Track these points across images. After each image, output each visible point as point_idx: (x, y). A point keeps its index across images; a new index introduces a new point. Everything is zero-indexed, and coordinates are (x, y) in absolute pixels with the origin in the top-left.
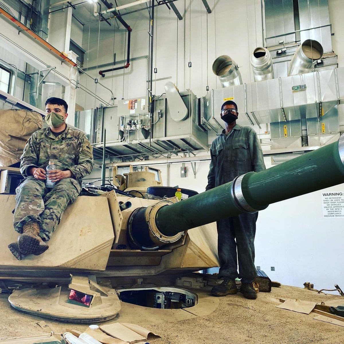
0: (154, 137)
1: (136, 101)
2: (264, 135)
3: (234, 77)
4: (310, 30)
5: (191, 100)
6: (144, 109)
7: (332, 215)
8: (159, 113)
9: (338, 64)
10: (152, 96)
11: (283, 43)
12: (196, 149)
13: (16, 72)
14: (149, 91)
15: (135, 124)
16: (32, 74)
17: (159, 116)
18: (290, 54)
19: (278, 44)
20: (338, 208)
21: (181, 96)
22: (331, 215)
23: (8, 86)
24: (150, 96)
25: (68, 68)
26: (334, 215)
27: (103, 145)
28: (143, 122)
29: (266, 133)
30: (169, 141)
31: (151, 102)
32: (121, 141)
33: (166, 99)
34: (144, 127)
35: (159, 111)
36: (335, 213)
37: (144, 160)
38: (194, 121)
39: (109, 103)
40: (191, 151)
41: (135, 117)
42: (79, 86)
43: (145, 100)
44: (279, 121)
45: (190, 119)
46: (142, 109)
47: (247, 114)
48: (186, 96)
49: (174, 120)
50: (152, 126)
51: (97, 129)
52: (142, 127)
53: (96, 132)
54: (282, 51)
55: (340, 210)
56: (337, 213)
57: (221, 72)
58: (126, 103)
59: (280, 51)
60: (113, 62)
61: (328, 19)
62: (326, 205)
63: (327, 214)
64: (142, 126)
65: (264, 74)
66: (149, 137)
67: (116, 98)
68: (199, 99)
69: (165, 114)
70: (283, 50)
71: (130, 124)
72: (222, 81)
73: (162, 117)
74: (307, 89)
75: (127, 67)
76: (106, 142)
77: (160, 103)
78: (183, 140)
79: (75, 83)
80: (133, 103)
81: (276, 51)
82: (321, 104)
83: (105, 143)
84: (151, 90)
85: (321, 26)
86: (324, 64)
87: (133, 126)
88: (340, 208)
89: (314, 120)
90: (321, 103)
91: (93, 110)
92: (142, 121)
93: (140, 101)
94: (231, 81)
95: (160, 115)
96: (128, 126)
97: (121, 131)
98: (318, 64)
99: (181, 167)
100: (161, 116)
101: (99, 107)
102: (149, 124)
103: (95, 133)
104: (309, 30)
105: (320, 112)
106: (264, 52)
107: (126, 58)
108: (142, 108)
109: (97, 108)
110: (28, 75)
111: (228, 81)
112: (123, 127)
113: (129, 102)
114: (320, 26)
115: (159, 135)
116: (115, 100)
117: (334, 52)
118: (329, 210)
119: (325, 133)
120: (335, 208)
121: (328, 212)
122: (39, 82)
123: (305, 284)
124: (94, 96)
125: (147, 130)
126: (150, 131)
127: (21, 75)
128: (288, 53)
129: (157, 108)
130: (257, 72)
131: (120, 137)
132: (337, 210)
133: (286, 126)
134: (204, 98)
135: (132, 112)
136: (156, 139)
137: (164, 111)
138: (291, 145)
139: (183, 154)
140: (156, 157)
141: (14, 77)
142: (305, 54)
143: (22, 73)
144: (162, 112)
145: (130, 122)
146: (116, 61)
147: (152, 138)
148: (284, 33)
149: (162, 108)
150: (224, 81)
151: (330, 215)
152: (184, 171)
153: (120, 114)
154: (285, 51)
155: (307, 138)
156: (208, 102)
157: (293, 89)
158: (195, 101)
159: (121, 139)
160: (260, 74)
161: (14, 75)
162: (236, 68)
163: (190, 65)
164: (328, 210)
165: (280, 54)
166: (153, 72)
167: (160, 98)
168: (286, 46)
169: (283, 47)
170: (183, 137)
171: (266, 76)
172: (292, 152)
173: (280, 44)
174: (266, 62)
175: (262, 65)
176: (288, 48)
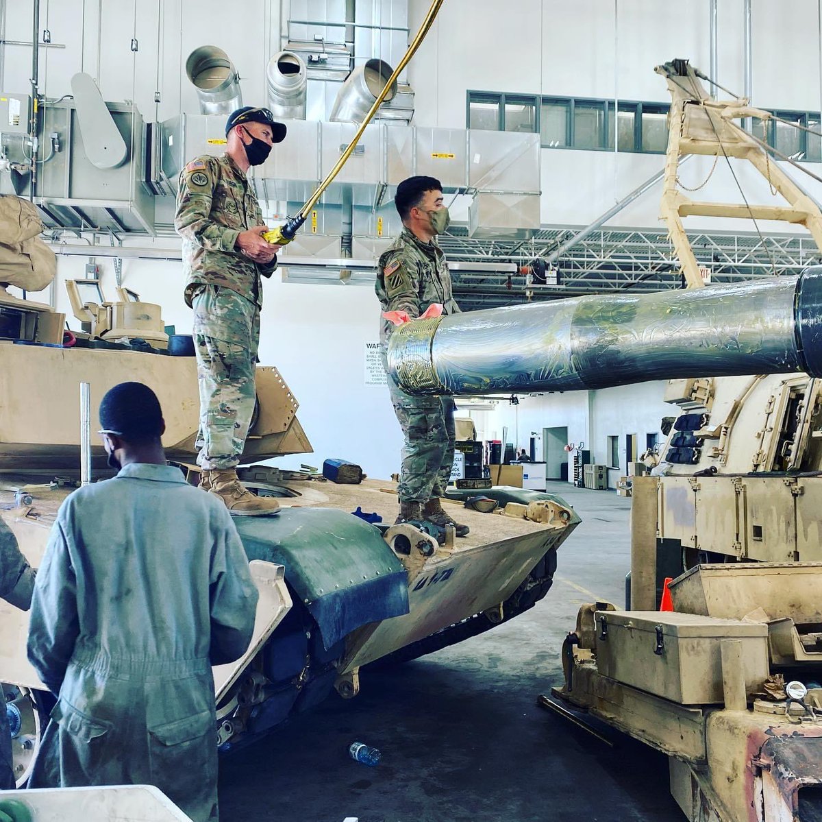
0: (40, 194)
3: (230, 97)
4: (373, 29)
5: (134, 124)
6: (17, 123)
7: (379, 381)
8: (54, 139)
9: (414, 110)
10: (39, 96)
11: (321, 40)
12: (128, 230)
14: (34, 85)
17: (54, 147)
18: (333, 67)
19: (312, 39)
22: (377, 381)
24: (35, 97)
26: (381, 381)
29: (276, 217)
30: (76, 208)
31: (36, 111)
33: (73, 110)
34: (17, 166)
35: (55, 136)
36: (383, 378)
38: (138, 174)
40: (116, 232)
43: (19, 102)
46: (12, 124)
47: (253, 180)
48: (122, 113)
49: (94, 166)
50: (37, 167)
52: (12, 167)
54: (319, 57)
59: (315, 58)
61: (405, 17)
62: (369, 364)
63: (370, 381)
64: (11, 165)
68: (149, 126)
69: (68, 144)
70: (323, 56)
72: (202, 97)
73: (61, 150)
74: (366, 155)
77: (55, 117)
78: (109, 210)
81: (309, 55)
82: (385, 188)
85: (394, 27)
89: (367, 209)
90: (387, 186)
92: (6, 149)
93: (4, 102)
94: (223, 103)
95: (57, 146)
99: (87, 265)
100: (59, 148)
104: (371, 27)
105: (379, 199)
106: (298, 64)
108: (11, 120)
111: (216, 102)
114: (391, 27)
115: (54, 192)
117: (409, 85)
118: (375, 373)
119: (382, 236)
121: (373, 376)
123: (393, 476)
125: (22, 174)
126: (33, 180)
128: (330, 64)
129: (49, 127)
130: (277, 98)
133: (315, 212)
134: (161, 126)
136: (44, 199)
137: (67, 137)
138: (323, 249)
139: (92, 235)
142: (368, 87)
144: (61, 138)
148: (325, 20)
149: (60, 130)
150: (209, 99)
151: (374, 381)
152: (93, 274)
154: (324, 59)
155: (351, 240)
156: (171, 138)
158: (139, 125)
160: (282, 104)
162: (236, 79)
163: (134, 47)
164: (373, 374)
165: (315, 62)
166: (41, 40)
167: (57, 106)
168: (327, 50)
169: (321, 49)
170: (112, 205)
171: (292, 110)
172: (325, 265)
173: (316, 40)
174: (298, 84)
175: (290, 89)
176: (331, 56)
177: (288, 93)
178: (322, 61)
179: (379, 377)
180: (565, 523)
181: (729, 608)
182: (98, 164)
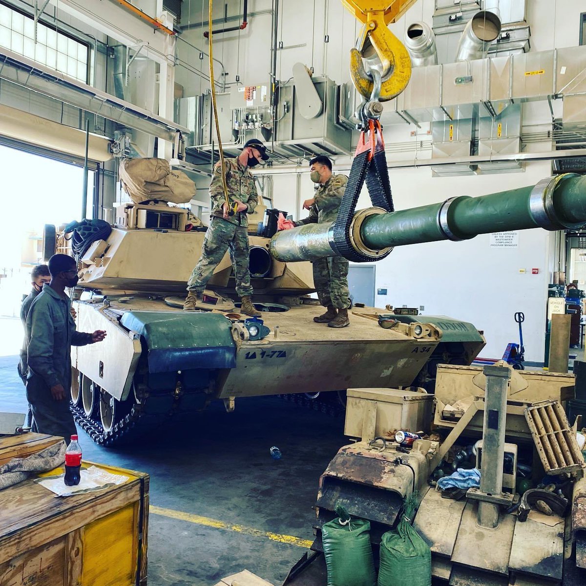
0: (277, 139)
1: (254, 89)
2: (426, 135)
5: (327, 89)
6: (265, 100)
8: (285, 105)
10: (276, 81)
11: (459, 3)
12: (335, 154)
13: (95, 45)
14: (271, 76)
15: (253, 121)
16: (115, 46)
17: (284, 110)
18: (467, 21)
19: (452, 4)
20: (509, 235)
21: (314, 83)
22: (500, 244)
23: (86, 65)
24: (273, 82)
25: (163, 36)
26: (502, 244)
27: (211, 148)
28: (264, 117)
29: (429, 132)
30: (297, 145)
31: (274, 91)
32: (235, 144)
33: (294, 86)
34: (265, 125)
35: (285, 104)
36: (504, 241)
37: (266, 166)
38: (330, 119)
39: (218, 80)
41: (253, 110)
42: (178, 62)
43: (266, 87)
44: (445, 120)
45: (325, 116)
46: (262, 101)
47: (397, 112)
48: (320, 83)
49: (304, 118)
50: (276, 124)
51: (204, 125)
52: (262, 126)
53: (202, 129)
54: (456, 16)
55: (511, 238)
56: (507, 241)
57: (367, 51)
58: (241, 90)
59: (453, 17)
60: (223, 17)
63: (494, 243)
64: (262, 124)
65: (423, 56)
66: (271, 139)
67: (227, 74)
68: (339, 87)
69: (292, 107)
70: (458, 15)
71: (247, 121)
73: (288, 111)
74: (474, 82)
75: (243, 27)
76: (215, 144)
77: (286, 91)
78: (316, 144)
79: (173, 59)
80: (251, 91)
81: (449, 16)
83: (213, 146)
84: (275, 75)
86: (510, 39)
87: (251, 124)
88: (512, 235)
89: (486, 119)
90: (489, 102)
91: (198, 97)
92: (262, 116)
93: (259, 88)
95: (286, 109)
96: (244, 124)
97: (235, 130)
98: (503, 38)
101: (205, 94)
102: (272, 121)
103: (201, 131)
106: (422, 29)
107: (242, 13)
108: (262, 98)
109: (203, 95)
110: (111, 48)
112: (237, 125)
113: (246, 89)
115: (284, 137)
116: (227, 76)
117: (525, 21)
119: (501, 137)
120: (506, 235)
122: (128, 62)
124: (200, 73)
125: (269, 129)
126: (272, 132)
127: (102, 49)
128: (465, 19)
129: (282, 99)
131: (234, 138)
132: (508, 238)
133: (452, 126)
134: (345, 86)
135: (250, 104)
136: (279, 142)
137: (291, 104)
138: (456, 152)
140: (283, 163)
141: (93, 52)
143: (102, 45)
144: (288, 105)
145: (247, 117)
146: (228, 17)
147: (275, 140)
149: (288, 99)
150: (371, 63)
151: (498, 244)
153: (233, 107)
155: (478, 142)
156: (349, 93)
157: (456, 81)
158: (332, 88)
159: (235, 141)
160: (420, 57)
161: (93, 49)
163: (327, 40)
164: (496, 238)
165: (453, 20)
166: (278, 47)
167: (286, 85)
168: (463, 9)
169: (459, 10)
170: (315, 141)
171: (425, 60)
172: (455, 163)
173: (455, 4)
174: (424, 42)
175: (420, 47)
176: (466, 13)
177: (418, 50)
178: (460, 18)
179: (502, 241)
180: (437, 339)
181: (450, 393)
182: (306, 117)
